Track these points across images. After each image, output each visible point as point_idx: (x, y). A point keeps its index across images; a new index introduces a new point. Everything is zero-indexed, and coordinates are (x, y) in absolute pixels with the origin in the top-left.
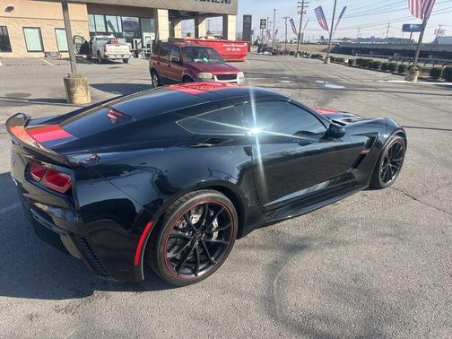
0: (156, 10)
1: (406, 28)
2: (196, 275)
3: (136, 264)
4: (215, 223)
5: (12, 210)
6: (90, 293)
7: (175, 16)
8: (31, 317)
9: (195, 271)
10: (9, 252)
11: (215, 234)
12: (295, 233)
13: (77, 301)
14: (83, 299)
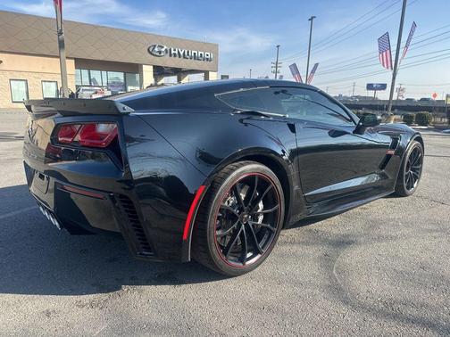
0: (141, 65)
1: (370, 87)
2: (244, 264)
3: (185, 238)
4: (261, 205)
5: (10, 217)
6: (119, 288)
7: (159, 72)
8: (48, 314)
9: (242, 260)
10: (10, 253)
11: (261, 218)
12: (335, 231)
13: (104, 296)
14: (111, 294)
